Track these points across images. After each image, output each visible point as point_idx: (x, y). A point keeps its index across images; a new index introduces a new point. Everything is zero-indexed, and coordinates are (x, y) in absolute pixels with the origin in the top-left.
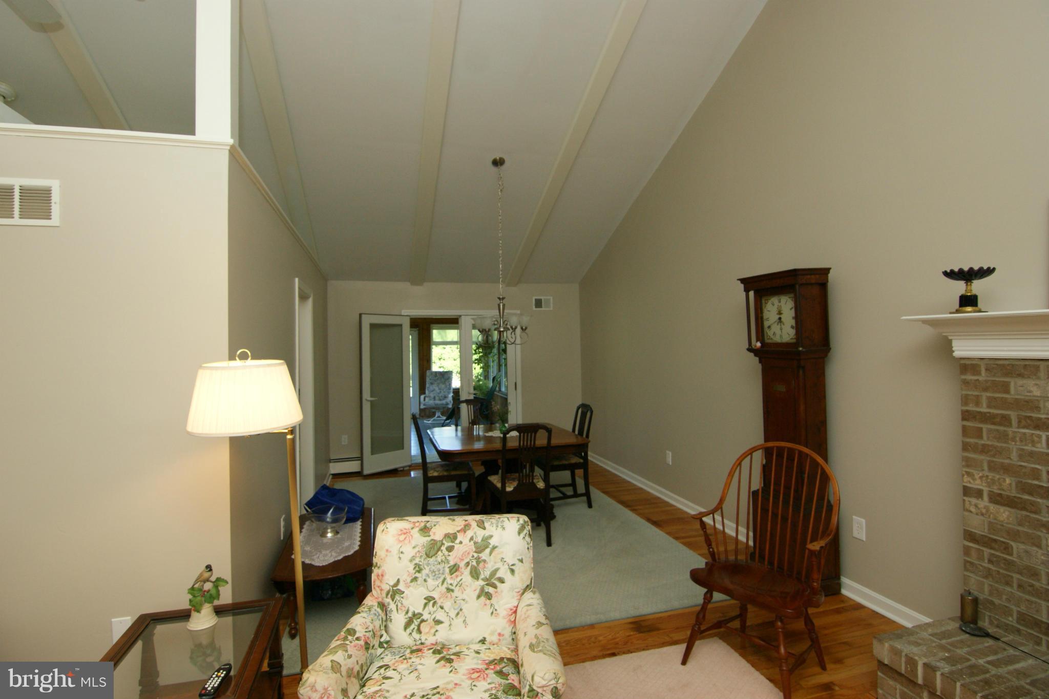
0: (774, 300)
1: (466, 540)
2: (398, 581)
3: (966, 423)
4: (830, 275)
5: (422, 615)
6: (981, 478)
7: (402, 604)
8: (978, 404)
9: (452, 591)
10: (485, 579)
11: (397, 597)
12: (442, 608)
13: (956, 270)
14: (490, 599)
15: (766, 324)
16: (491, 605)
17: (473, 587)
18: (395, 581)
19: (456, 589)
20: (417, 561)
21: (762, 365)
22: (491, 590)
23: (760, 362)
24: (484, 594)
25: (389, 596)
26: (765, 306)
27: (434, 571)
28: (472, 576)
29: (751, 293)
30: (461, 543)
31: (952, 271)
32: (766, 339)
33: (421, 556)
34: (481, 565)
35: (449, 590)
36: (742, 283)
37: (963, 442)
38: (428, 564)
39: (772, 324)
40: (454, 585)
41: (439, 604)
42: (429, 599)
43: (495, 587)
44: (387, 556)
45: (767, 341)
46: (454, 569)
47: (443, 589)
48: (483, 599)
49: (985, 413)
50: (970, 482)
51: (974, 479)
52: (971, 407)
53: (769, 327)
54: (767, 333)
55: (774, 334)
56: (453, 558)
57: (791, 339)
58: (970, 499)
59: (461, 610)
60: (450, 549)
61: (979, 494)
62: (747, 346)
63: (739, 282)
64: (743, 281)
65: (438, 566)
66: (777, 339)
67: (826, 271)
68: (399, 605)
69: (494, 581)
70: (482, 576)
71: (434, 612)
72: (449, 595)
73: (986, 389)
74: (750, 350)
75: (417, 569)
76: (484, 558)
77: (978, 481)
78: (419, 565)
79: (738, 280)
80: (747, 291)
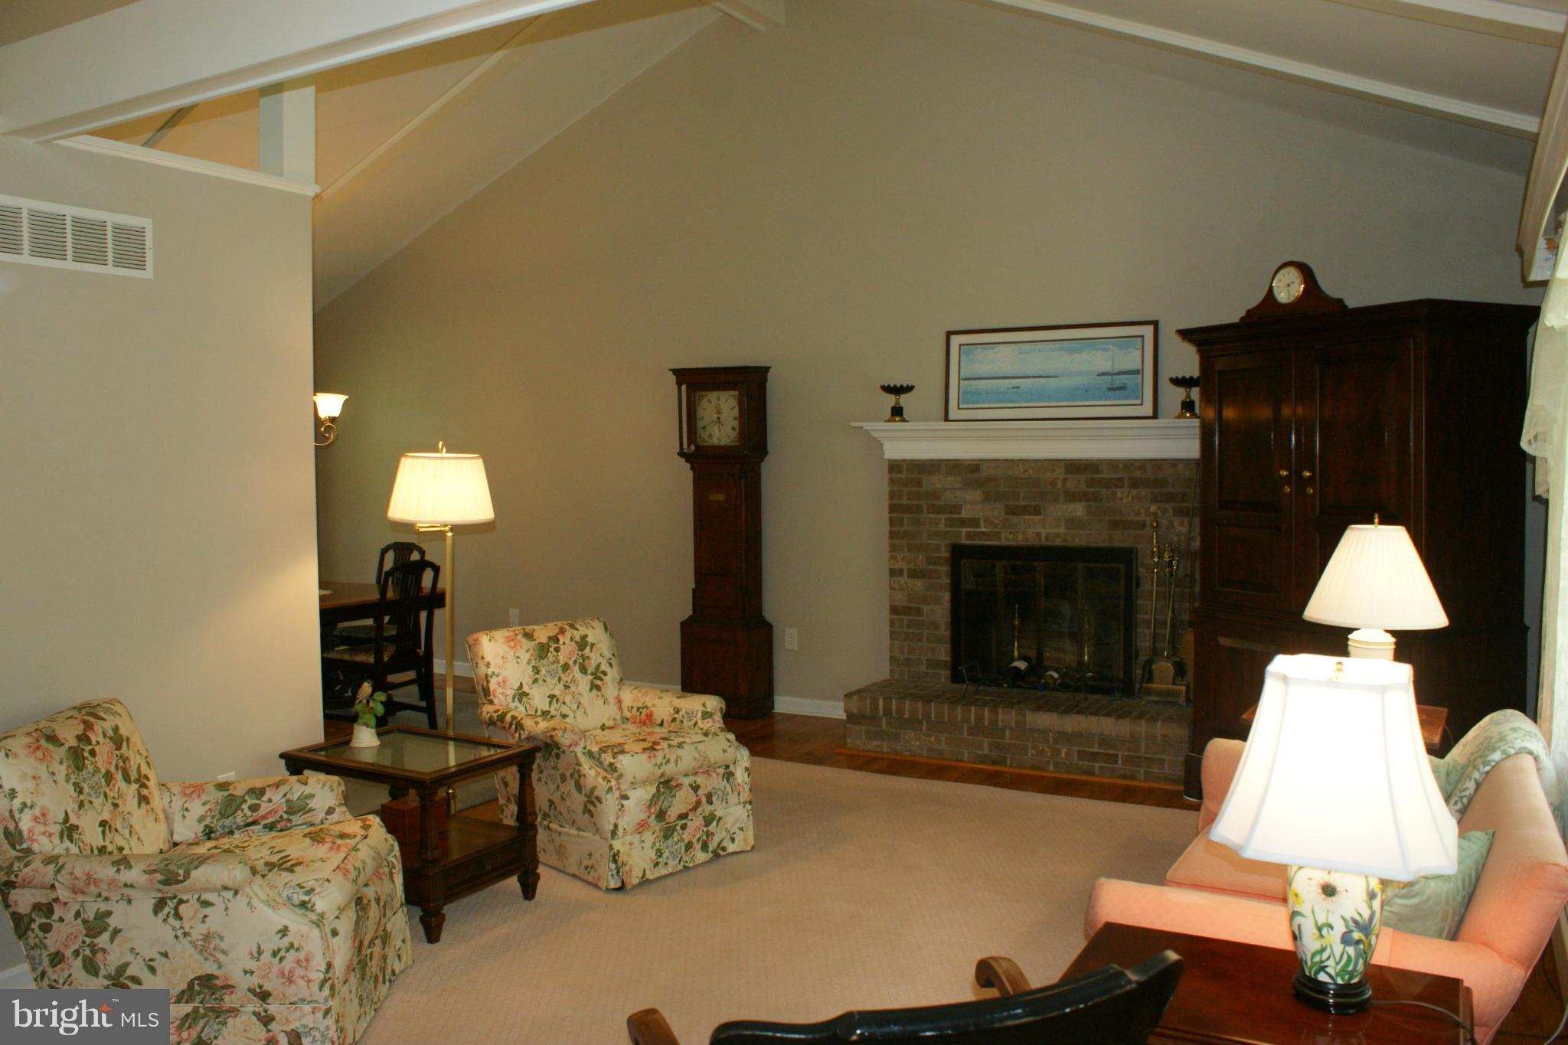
0: (713, 396)
1: (568, 641)
2: (521, 684)
3: (893, 515)
4: (769, 374)
5: (549, 712)
6: (902, 559)
7: (530, 705)
8: (900, 498)
9: (569, 687)
10: (592, 674)
11: (524, 699)
12: (564, 703)
13: (892, 385)
14: (600, 691)
15: (700, 424)
16: (602, 695)
17: (584, 682)
18: (519, 684)
19: (572, 685)
20: (533, 663)
21: (694, 472)
22: (599, 682)
23: (692, 468)
24: (594, 687)
25: (516, 700)
26: (699, 403)
27: (549, 672)
28: (582, 672)
29: (684, 387)
30: (564, 643)
31: (889, 386)
32: (698, 439)
33: (536, 659)
34: (587, 661)
35: (567, 687)
36: (674, 374)
37: (890, 531)
38: (544, 666)
39: (708, 425)
40: (569, 681)
41: (561, 700)
42: (552, 697)
43: (601, 679)
44: (504, 662)
45: (700, 443)
46: (566, 667)
47: (561, 686)
48: (594, 691)
49: (905, 505)
50: (894, 565)
51: (897, 561)
52: (896, 502)
53: (704, 428)
54: (700, 434)
55: (710, 435)
56: (562, 657)
57: (732, 442)
58: (895, 578)
59: (580, 703)
60: (557, 650)
61: (900, 572)
62: (678, 450)
63: (671, 373)
64: (676, 372)
65: (552, 667)
66: (715, 441)
67: (766, 369)
68: (528, 706)
69: (598, 675)
70: (589, 672)
71: (560, 707)
72: (567, 691)
73: (906, 486)
74: (681, 454)
75: (535, 671)
76: (587, 655)
77: (900, 563)
78: (536, 667)
79: (670, 370)
80: (679, 384)
